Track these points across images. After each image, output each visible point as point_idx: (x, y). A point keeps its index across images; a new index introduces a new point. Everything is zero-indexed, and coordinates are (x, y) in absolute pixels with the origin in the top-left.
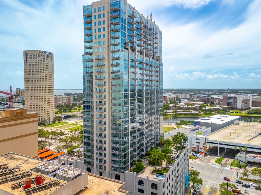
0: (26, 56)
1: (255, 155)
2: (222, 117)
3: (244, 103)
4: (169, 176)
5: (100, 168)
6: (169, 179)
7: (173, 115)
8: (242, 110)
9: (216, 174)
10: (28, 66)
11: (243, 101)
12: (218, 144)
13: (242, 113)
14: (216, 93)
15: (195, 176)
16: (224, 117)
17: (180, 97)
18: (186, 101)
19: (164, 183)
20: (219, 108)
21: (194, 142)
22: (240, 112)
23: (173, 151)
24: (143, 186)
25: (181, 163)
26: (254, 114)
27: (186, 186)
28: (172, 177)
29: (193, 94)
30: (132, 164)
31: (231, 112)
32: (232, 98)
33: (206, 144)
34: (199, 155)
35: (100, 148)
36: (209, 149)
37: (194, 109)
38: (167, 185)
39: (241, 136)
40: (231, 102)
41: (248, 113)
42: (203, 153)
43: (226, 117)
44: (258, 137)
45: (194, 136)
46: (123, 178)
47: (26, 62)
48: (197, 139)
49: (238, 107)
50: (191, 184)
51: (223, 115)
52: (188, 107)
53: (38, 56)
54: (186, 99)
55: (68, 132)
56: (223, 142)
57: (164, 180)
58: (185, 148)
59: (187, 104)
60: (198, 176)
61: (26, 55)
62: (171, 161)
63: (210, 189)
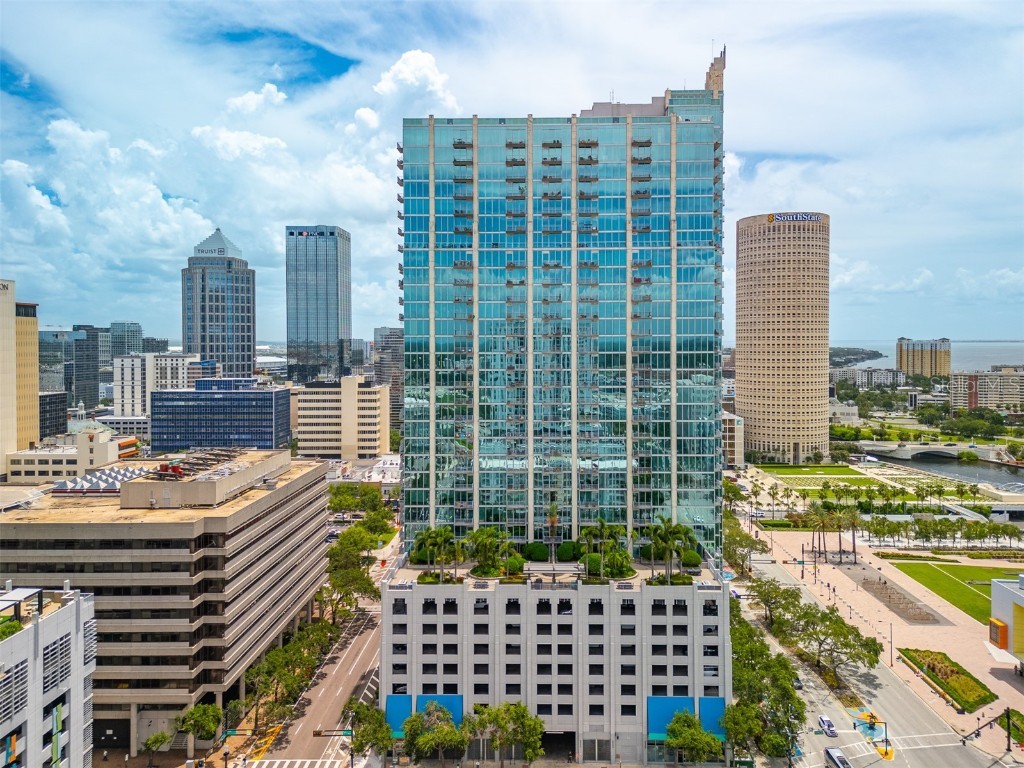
53: (764, 232)
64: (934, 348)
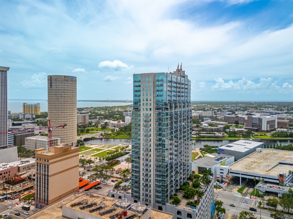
0: (51, 81)
1: (272, 185)
2: (245, 143)
3: (269, 125)
4: (200, 207)
5: (146, 201)
6: (200, 209)
7: (196, 138)
8: (267, 131)
9: (237, 203)
10: (52, 91)
11: (268, 122)
12: (240, 174)
13: (267, 136)
14: (242, 109)
15: (220, 206)
16: (248, 143)
17: (203, 115)
18: (209, 121)
19: (197, 213)
20: (243, 130)
21: (218, 172)
22: (265, 135)
23: (202, 186)
24: (181, 215)
25: (208, 196)
26: (279, 136)
27: (212, 214)
28: (202, 208)
29: (216, 110)
30: (171, 198)
31: (256, 134)
32: (257, 119)
33: (229, 174)
34: (222, 185)
35: (146, 185)
36: (232, 178)
37: (218, 131)
38: (198, 214)
39: (261, 166)
40: (256, 123)
41: (273, 136)
42: (226, 182)
43: (250, 143)
44: (277, 167)
45: (218, 166)
46: (165, 209)
47: (51, 87)
48: (221, 169)
49: (263, 129)
50: (216, 212)
51: (247, 141)
52: (212, 128)
53: (63, 81)
54: (209, 117)
55: (95, 159)
56: (244, 172)
57: (197, 211)
58: (211, 182)
59: (210, 124)
60: (222, 206)
61: (51, 79)
62: (201, 195)
63: (232, 216)
64: (36, 106)
